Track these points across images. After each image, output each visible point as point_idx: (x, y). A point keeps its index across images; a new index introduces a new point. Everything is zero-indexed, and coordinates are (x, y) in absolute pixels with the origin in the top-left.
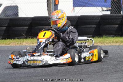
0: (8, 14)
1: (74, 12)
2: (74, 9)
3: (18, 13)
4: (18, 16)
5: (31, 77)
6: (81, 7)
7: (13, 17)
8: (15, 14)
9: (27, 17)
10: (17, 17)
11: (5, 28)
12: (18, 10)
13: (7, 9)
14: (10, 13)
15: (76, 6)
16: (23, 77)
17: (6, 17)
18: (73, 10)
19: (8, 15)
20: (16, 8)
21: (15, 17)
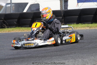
0: (33, 10)
1: (78, 6)
2: (78, 4)
3: (39, 8)
4: (39, 10)
5: (49, 52)
6: (83, 3)
8: (37, 9)
10: (39, 11)
11: (31, 19)
12: (39, 6)
16: (43, 53)
17: (32, 12)
20: (38, 5)
21: (37, 11)
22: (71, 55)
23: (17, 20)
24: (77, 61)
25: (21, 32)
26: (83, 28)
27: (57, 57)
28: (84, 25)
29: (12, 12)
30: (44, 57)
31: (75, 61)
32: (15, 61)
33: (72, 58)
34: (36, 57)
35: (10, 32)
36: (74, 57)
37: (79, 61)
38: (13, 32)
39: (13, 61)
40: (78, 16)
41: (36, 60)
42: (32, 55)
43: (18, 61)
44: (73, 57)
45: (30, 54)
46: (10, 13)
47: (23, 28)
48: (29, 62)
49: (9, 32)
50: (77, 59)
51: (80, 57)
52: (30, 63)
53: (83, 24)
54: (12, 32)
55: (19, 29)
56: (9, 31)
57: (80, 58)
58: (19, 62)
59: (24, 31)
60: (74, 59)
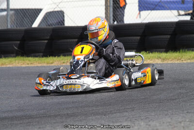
0: (51, 22)
1: (140, 17)
2: (139, 13)
3: (64, 20)
4: (64, 24)
5: (81, 107)
6: (149, 11)
7: (57, 26)
8: (60, 22)
9: (76, 25)
10: (63, 26)
11: (46, 41)
12: (64, 16)
13: (49, 15)
14: (53, 21)
15: (142, 10)
16: (70, 108)
17: (48, 27)
18: (139, 16)
19: (51, 24)
20: (61, 14)
21: (60, 26)
22: (125, 114)
23: (19, 42)
24: (136, 125)
25: (27, 65)
26: (148, 61)
27: (97, 117)
28: (151, 55)
29: (9, 27)
30: (72, 116)
31: (133, 125)
32: (13, 124)
33: (126, 120)
34: (56, 116)
35: (5, 66)
36: (131, 117)
37: (140, 126)
38: (11, 66)
39: (9, 123)
40: (139, 38)
41: (55, 121)
42: (48, 112)
43: (20, 123)
44: (128, 118)
45: (44, 111)
46: (5, 28)
47: (30, 58)
48: (41, 126)
49: (3, 66)
50: (137, 123)
51: (142, 118)
52: (43, 127)
53: (150, 53)
54: (8, 66)
55: (24, 60)
56: (2, 64)
57: (142, 120)
58: (21, 126)
59: (32, 64)
60: (131, 120)
